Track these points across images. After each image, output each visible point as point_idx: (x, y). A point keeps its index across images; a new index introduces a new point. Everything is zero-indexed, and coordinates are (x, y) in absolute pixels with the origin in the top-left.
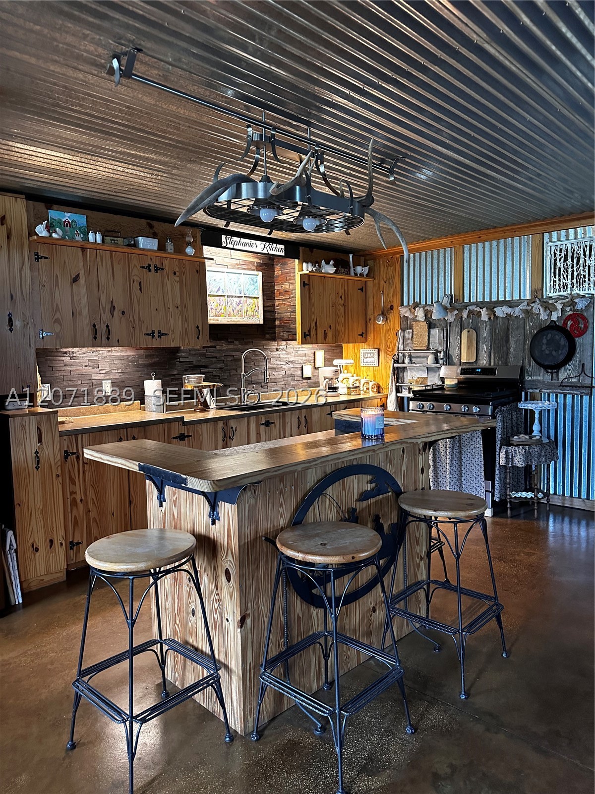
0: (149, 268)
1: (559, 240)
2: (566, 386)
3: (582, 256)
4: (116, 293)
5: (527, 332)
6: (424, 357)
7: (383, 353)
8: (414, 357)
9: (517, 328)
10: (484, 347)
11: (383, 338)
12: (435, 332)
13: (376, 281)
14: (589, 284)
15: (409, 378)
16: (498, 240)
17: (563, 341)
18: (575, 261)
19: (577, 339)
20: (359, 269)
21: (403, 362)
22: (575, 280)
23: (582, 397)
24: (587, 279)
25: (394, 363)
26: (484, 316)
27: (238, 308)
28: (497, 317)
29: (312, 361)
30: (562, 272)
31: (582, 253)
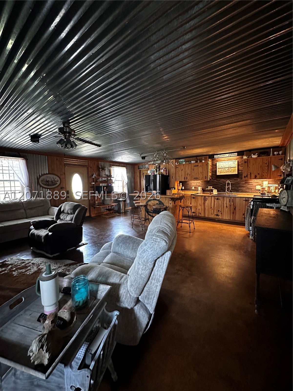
0: (195, 166)
4: (189, 171)
20: (275, 153)
27: (228, 171)
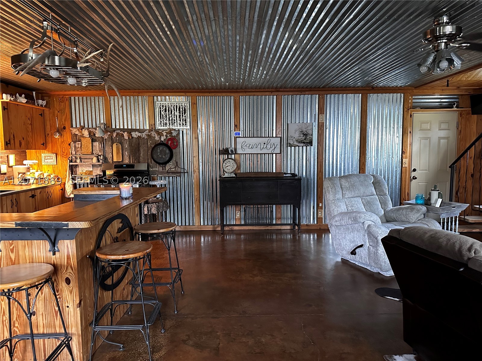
1: (162, 101)
2: (170, 173)
3: (173, 110)
5: (149, 146)
6: (89, 159)
7: (59, 156)
8: (83, 159)
9: (144, 144)
10: (126, 153)
11: (59, 147)
12: (96, 144)
13: (51, 110)
14: (177, 124)
15: (80, 171)
16: (130, 96)
17: (167, 151)
18: (170, 112)
19: (173, 150)
20: (40, 102)
21: (76, 162)
22: (170, 121)
23: (177, 177)
24: (176, 122)
25: (70, 162)
26: (126, 137)
28: (132, 137)
29: (6, 162)
30: (164, 117)
31: (173, 109)
